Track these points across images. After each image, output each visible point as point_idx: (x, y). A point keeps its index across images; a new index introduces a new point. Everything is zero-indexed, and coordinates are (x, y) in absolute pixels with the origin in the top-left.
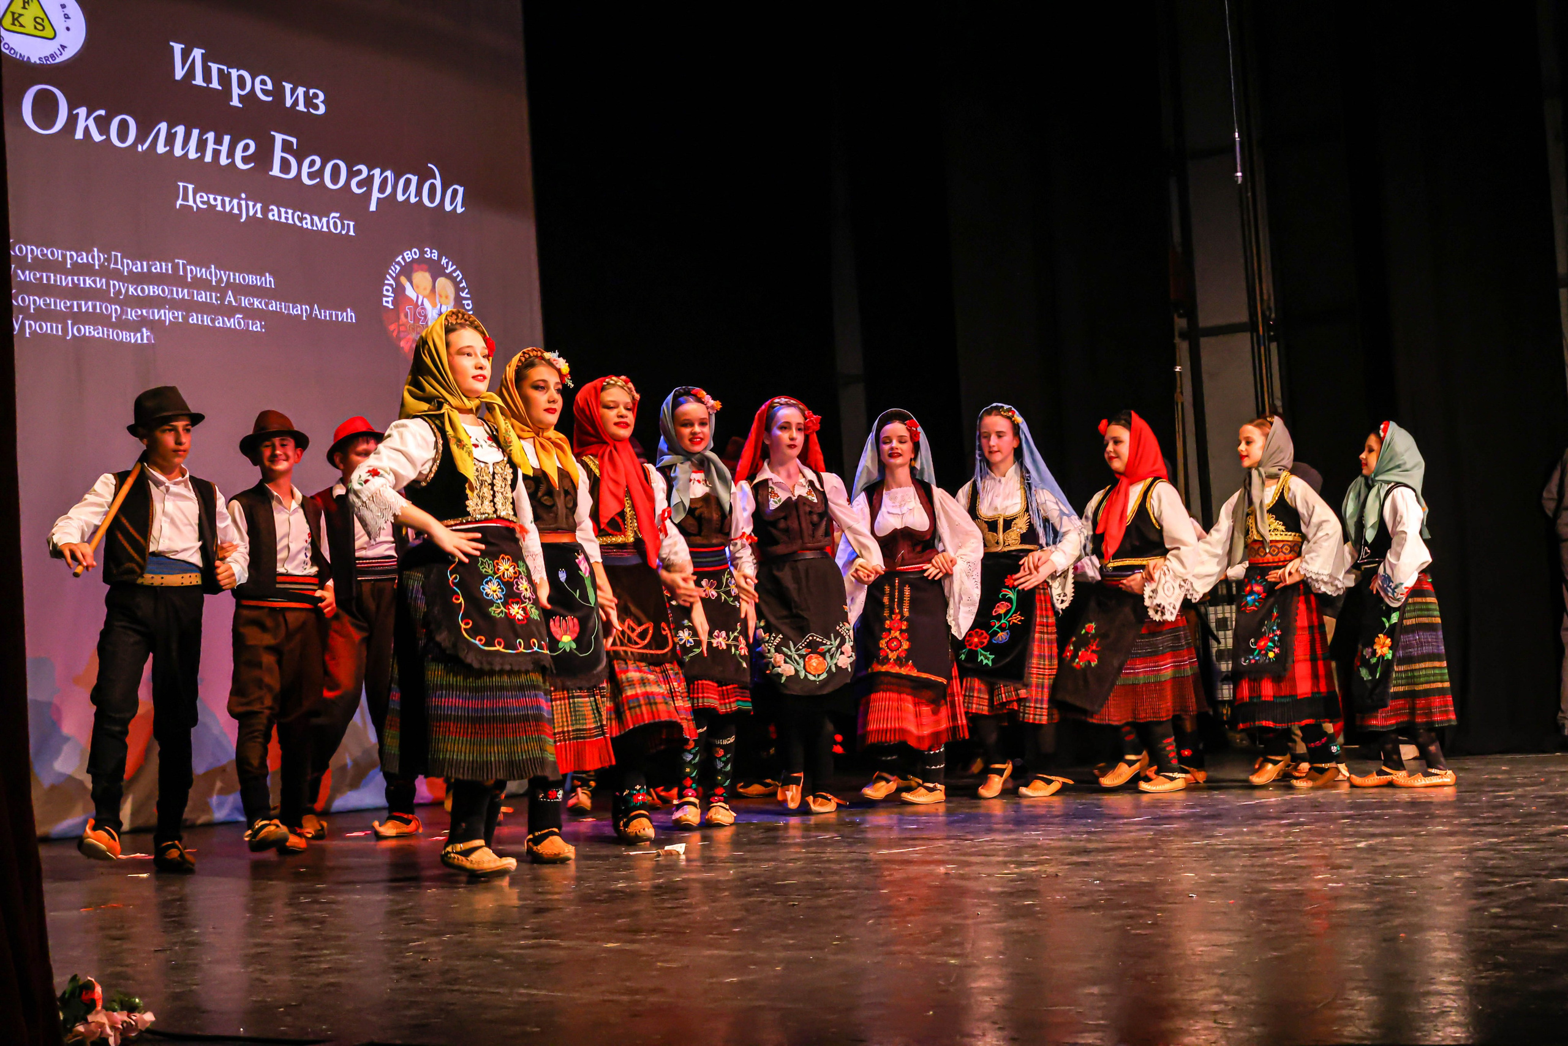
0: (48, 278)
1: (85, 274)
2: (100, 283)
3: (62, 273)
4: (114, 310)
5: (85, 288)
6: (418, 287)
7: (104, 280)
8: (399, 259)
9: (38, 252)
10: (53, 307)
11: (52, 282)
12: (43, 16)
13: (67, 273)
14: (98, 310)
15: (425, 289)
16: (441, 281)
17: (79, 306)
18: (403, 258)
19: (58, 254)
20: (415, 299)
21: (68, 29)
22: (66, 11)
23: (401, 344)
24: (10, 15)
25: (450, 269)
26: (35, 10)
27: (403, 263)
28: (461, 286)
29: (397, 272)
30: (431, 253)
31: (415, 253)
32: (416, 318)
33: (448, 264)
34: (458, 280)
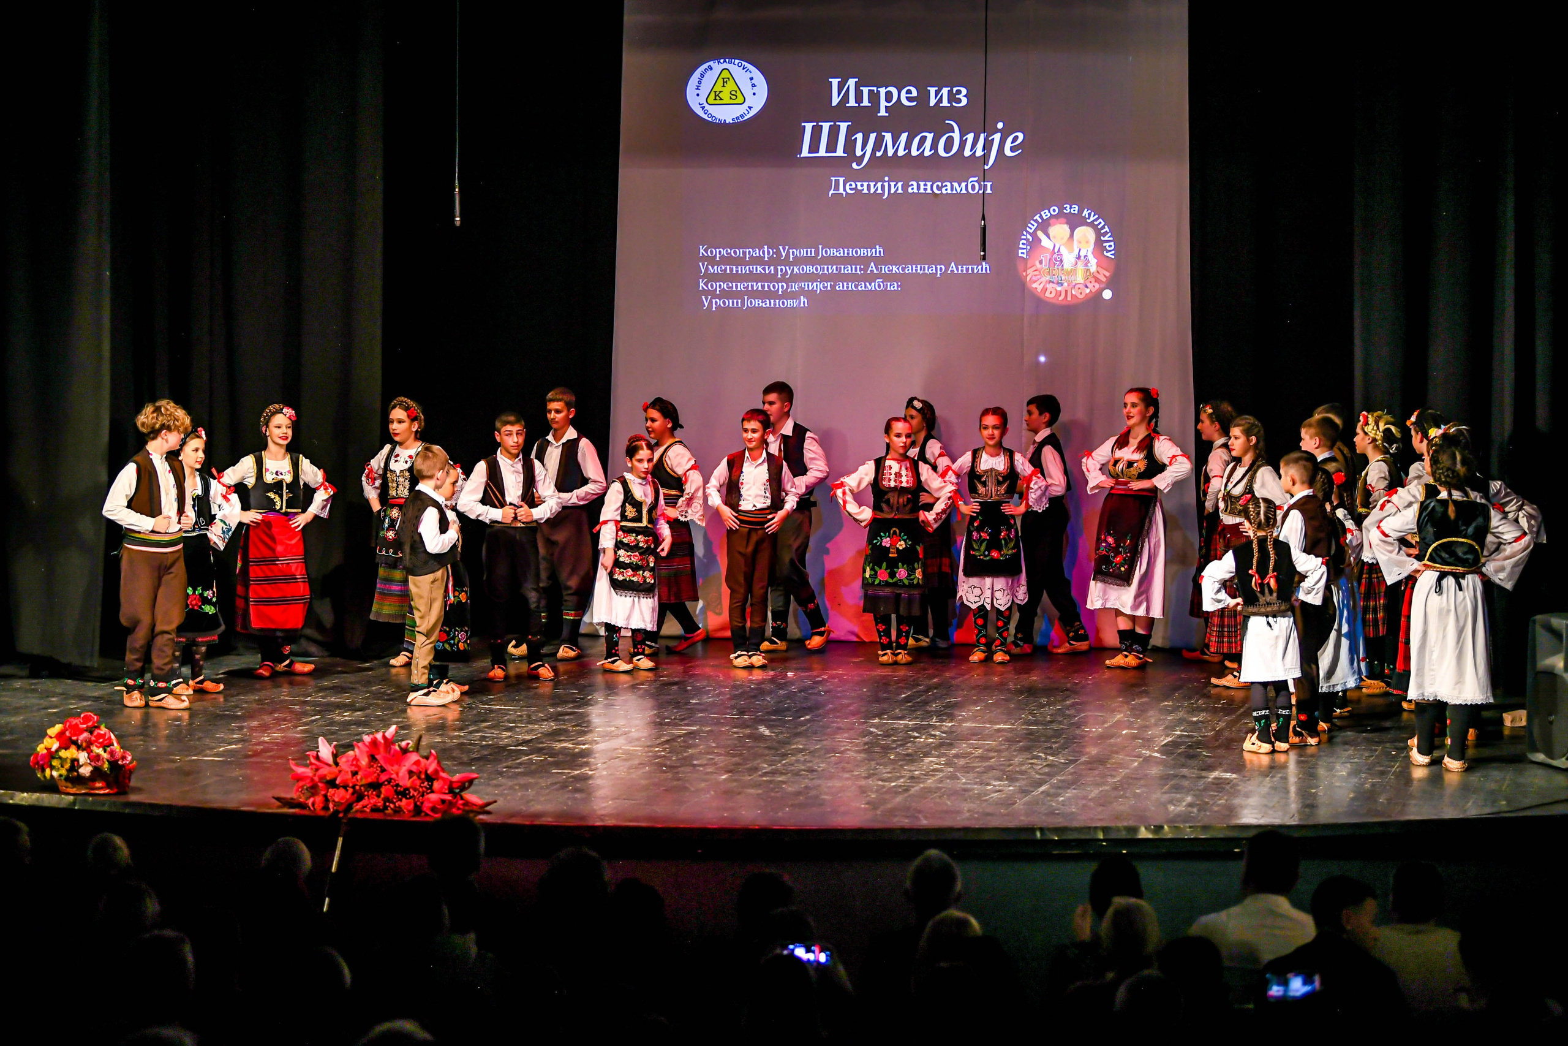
12: (736, 89)
23: (1034, 286)
24: (713, 94)
25: (1092, 219)
26: (731, 86)
27: (1040, 221)
28: (1103, 231)
29: (1033, 228)
30: (1071, 208)
31: (1054, 210)
32: (1051, 263)
33: (1089, 214)
34: (1099, 227)
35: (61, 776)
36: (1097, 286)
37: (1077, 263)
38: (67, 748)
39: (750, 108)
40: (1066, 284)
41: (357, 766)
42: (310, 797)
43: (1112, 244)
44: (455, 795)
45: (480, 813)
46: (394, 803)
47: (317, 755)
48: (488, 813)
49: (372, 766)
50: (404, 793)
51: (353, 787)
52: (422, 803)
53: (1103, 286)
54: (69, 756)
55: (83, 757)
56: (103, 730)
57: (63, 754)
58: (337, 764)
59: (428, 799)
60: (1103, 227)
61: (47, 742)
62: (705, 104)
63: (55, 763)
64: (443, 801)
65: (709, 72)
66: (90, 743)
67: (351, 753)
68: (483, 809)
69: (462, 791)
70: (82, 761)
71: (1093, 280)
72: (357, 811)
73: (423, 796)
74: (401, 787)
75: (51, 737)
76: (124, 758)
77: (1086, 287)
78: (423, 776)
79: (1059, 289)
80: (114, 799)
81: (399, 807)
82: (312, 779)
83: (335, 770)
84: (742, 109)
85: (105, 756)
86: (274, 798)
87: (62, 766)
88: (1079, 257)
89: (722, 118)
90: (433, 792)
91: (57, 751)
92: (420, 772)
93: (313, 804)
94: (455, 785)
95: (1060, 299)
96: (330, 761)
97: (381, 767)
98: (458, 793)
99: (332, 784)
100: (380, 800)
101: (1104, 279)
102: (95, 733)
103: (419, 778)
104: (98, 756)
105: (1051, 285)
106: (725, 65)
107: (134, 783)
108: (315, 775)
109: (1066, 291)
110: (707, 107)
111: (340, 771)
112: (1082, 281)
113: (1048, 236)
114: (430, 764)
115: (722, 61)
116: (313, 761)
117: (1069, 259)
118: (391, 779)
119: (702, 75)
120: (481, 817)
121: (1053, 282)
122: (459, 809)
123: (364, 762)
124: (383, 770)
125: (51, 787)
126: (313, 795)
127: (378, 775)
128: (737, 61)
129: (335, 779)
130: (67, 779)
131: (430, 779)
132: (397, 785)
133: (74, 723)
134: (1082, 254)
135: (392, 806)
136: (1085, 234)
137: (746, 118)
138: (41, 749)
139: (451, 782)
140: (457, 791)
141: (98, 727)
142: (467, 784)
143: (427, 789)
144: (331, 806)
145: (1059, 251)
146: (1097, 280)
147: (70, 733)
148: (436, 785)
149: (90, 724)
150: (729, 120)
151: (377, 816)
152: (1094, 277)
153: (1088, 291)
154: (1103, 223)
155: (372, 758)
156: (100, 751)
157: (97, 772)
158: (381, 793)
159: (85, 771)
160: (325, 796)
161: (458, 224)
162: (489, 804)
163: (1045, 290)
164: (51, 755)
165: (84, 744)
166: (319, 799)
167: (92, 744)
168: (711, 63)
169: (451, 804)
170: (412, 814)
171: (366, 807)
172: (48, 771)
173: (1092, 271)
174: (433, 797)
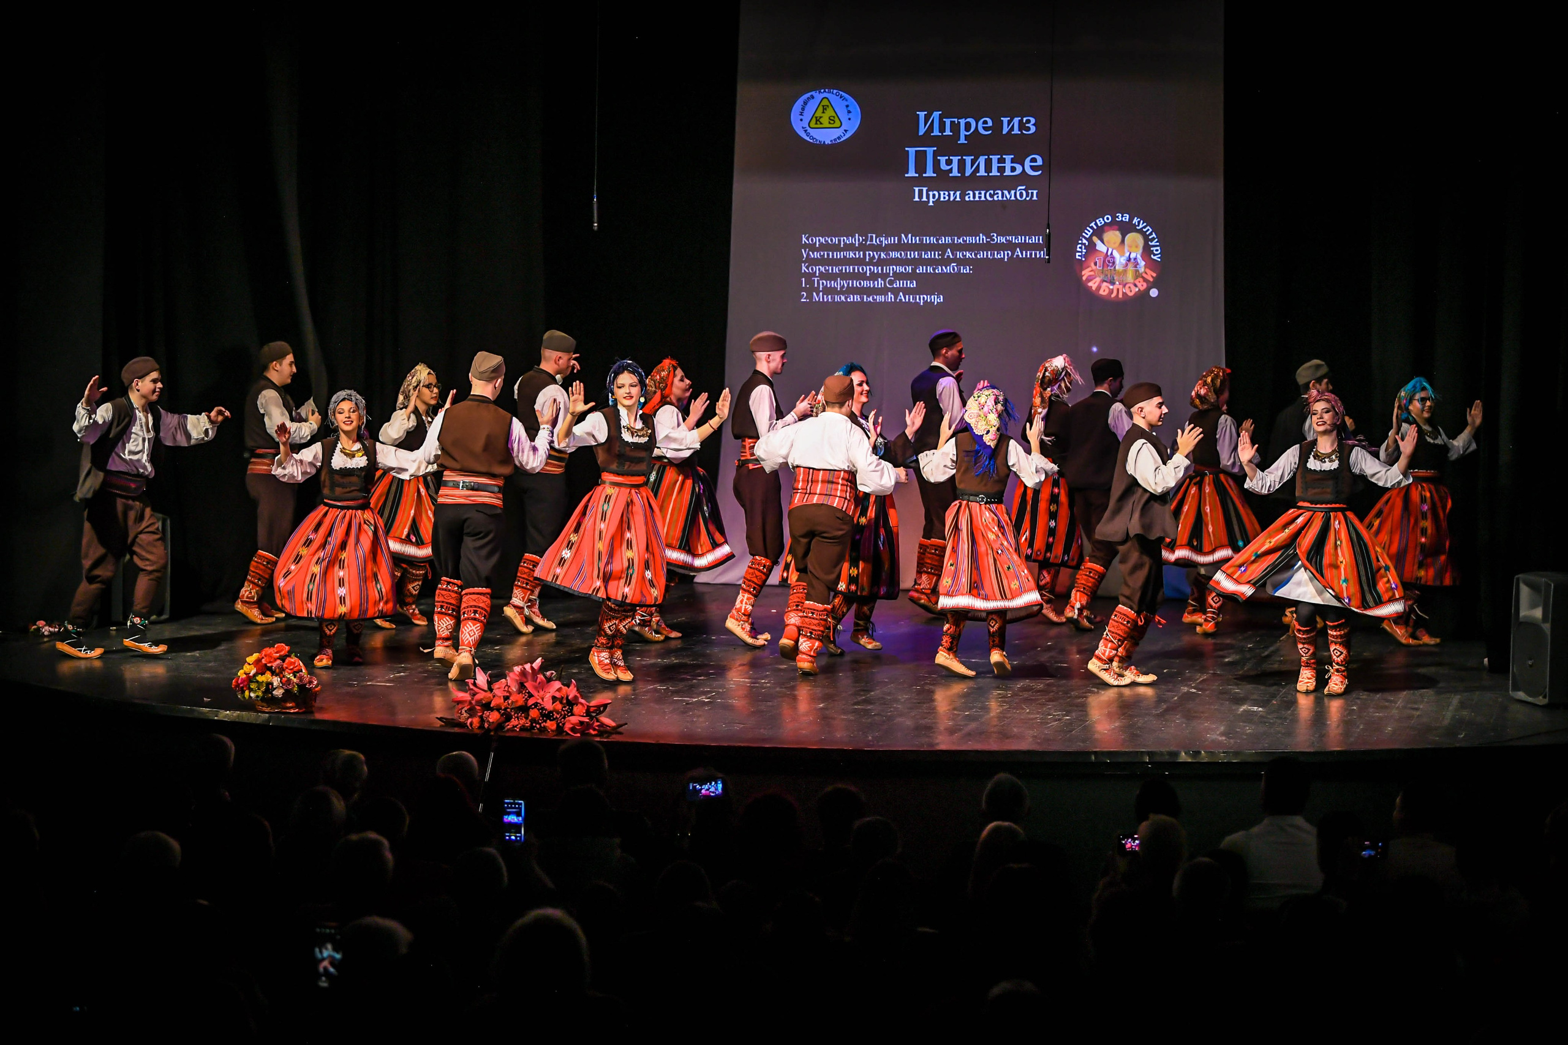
0: (828, 255)
1: (849, 251)
2: (859, 255)
3: (837, 251)
4: (867, 270)
5: (849, 258)
6: (1108, 242)
7: (861, 253)
8: (1093, 224)
9: (822, 240)
10: (830, 271)
11: (831, 257)
12: (834, 114)
13: (841, 250)
14: (856, 271)
15: (1115, 243)
16: (1130, 237)
17: (846, 269)
18: (1096, 224)
19: (836, 240)
20: (1105, 252)
21: (849, 119)
22: (849, 109)
23: (1090, 284)
24: (814, 119)
25: (1141, 226)
26: (830, 112)
27: (1095, 227)
28: (1150, 237)
29: (1089, 234)
30: (1122, 217)
31: (1108, 219)
32: (1105, 265)
33: (1139, 222)
34: (1148, 233)
35: (257, 696)
36: (1145, 285)
37: (1127, 265)
38: (263, 674)
39: (846, 131)
40: (1117, 283)
41: (508, 691)
42: (468, 718)
43: (1158, 248)
44: (591, 718)
45: (613, 733)
46: (540, 724)
47: (474, 682)
48: (620, 733)
49: (521, 692)
50: (548, 715)
51: (505, 709)
52: (564, 724)
53: (1150, 285)
54: (265, 680)
55: (276, 681)
56: (293, 659)
57: (260, 678)
58: (491, 690)
59: (569, 721)
60: (1151, 234)
61: (246, 668)
62: (808, 128)
63: (253, 686)
64: (581, 723)
65: (812, 100)
66: (282, 670)
67: (503, 680)
68: (615, 730)
69: (597, 714)
70: (275, 684)
71: (1141, 280)
72: (508, 730)
73: (564, 718)
74: (546, 710)
75: (249, 664)
76: (310, 682)
77: (1136, 286)
78: (565, 701)
79: (1111, 287)
80: (303, 717)
81: (544, 727)
82: (470, 703)
83: (489, 695)
84: (839, 132)
85: (295, 680)
86: (437, 718)
87: (259, 689)
88: (1129, 259)
89: (822, 140)
90: (573, 715)
91: (255, 675)
92: (562, 698)
93: (471, 724)
94: (592, 709)
95: (1113, 296)
96: (486, 687)
97: (529, 693)
98: (594, 717)
99: (487, 706)
100: (528, 721)
101: (1151, 280)
102: (287, 661)
103: (561, 702)
104: (289, 680)
105: (1105, 284)
106: (825, 95)
107: (318, 703)
108: (473, 699)
109: (1118, 290)
110: (809, 130)
111: (494, 696)
112: (1132, 281)
113: (1102, 242)
114: (571, 691)
115: (822, 91)
116: (471, 687)
117: (1120, 260)
118: (537, 703)
119: (805, 103)
120: (614, 736)
121: (1106, 281)
122: (594, 730)
123: (514, 689)
124: (531, 696)
125: (249, 706)
126: (471, 716)
127: (527, 700)
128: (835, 91)
129: (490, 703)
130: (263, 699)
131: (571, 703)
132: (543, 709)
133: (269, 652)
134: (1133, 256)
135: (538, 726)
136: (1135, 239)
137: (842, 139)
138: (241, 674)
139: (589, 707)
140: (594, 714)
141: (289, 656)
142: (602, 709)
143: (568, 713)
144: (486, 725)
145: (1112, 254)
146: (1145, 280)
147: (266, 660)
148: (576, 709)
149: (282, 653)
150: (828, 142)
151: (525, 735)
152: (1143, 277)
153: (1137, 290)
154: (1151, 230)
155: (522, 686)
156: (291, 676)
157: (288, 693)
158: (529, 715)
159: (278, 693)
160: (481, 717)
161: (596, 228)
162: (621, 726)
163: (1099, 287)
164: (250, 679)
165: (277, 670)
166: (476, 721)
167: (284, 670)
168: (813, 93)
169: (589, 726)
170: (555, 733)
171: (516, 727)
172: (247, 693)
173: (1140, 272)
174: (574, 719)
